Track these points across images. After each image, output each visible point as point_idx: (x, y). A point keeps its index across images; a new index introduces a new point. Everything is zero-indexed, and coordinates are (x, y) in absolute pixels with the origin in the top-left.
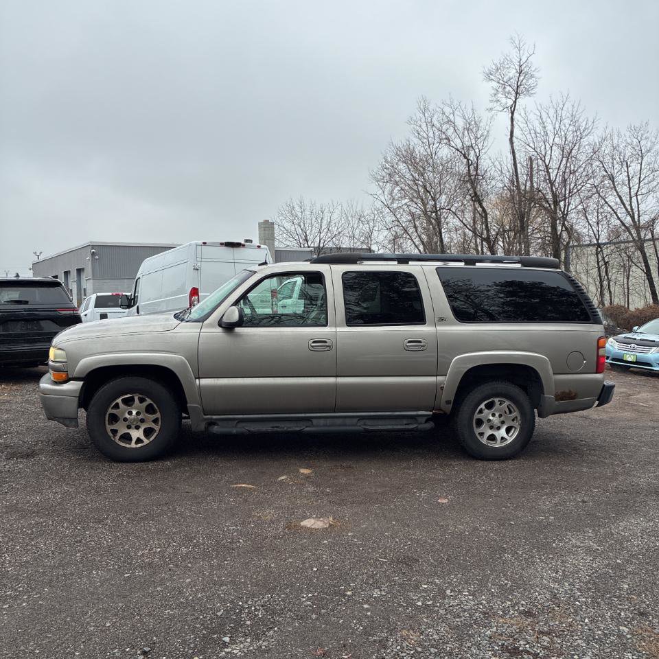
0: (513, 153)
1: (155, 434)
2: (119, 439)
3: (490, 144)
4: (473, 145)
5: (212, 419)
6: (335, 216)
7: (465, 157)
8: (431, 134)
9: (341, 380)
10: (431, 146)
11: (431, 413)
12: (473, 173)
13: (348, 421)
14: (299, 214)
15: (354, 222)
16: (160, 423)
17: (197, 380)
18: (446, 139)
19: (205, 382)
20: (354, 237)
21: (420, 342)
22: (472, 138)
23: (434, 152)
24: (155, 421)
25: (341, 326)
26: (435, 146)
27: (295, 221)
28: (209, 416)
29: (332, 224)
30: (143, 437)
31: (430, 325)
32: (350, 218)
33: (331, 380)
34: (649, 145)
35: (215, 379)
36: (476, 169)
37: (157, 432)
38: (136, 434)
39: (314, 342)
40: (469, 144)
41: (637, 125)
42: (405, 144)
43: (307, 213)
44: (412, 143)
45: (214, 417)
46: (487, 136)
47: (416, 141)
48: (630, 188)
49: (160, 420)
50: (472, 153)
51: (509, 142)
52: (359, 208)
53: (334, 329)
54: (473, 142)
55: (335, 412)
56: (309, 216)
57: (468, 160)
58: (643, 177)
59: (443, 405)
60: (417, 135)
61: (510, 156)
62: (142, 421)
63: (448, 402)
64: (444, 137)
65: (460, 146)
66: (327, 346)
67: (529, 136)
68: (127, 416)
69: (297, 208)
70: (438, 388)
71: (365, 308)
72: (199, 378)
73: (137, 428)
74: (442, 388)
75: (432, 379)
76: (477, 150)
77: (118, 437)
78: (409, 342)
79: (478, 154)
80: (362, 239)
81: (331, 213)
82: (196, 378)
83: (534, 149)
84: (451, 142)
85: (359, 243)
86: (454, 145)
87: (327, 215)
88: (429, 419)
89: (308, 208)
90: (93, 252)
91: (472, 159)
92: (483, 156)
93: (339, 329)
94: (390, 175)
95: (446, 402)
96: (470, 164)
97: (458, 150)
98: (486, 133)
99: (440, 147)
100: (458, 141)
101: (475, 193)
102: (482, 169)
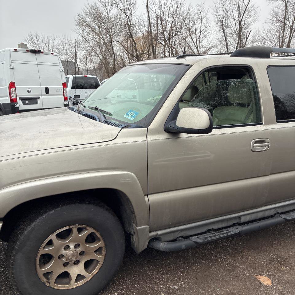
0: (148, 13)
1: (99, 266)
2: (55, 283)
3: (137, 8)
4: (129, 8)
5: (157, 235)
6: (56, 43)
7: (125, 14)
10: (107, 7)
12: (129, 23)
14: (36, 41)
15: (67, 46)
16: (104, 252)
17: (146, 197)
19: (153, 198)
20: (67, 55)
22: (128, 4)
23: (108, 11)
24: (98, 251)
26: (109, 7)
27: (34, 45)
28: (154, 233)
29: (55, 47)
30: (84, 273)
32: (64, 44)
34: (205, 14)
36: (131, 21)
37: (101, 262)
38: (75, 271)
40: (127, 7)
41: (200, 4)
43: (40, 41)
44: (97, 5)
46: (135, 4)
47: (100, 4)
48: (196, 35)
49: (104, 249)
50: (128, 12)
51: (146, 7)
52: (69, 40)
54: (129, 6)
56: (41, 43)
57: (127, 16)
58: (202, 30)
61: (147, 16)
62: (82, 253)
65: (122, 8)
67: (153, 6)
68: (64, 252)
69: (34, 38)
72: (148, 195)
73: (77, 263)
76: (131, 11)
77: (52, 281)
79: (131, 13)
80: (72, 56)
81: (53, 41)
82: (145, 195)
83: (156, 13)
84: (118, 6)
85: (70, 58)
86: (120, 7)
87: (51, 42)
89: (41, 38)
92: (134, 15)
96: (128, 18)
97: (121, 10)
98: (134, 2)
99: (112, 8)
100: (121, 5)
101: (131, 33)
102: (133, 21)
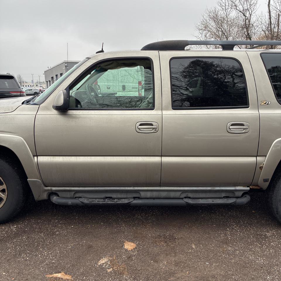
0: (270, 12)
1: (3, 203)
3: (257, 8)
4: (249, 9)
5: (51, 190)
7: (244, 15)
8: (227, 4)
9: (166, 159)
10: (227, 11)
11: (248, 188)
12: (247, 23)
13: (172, 195)
16: (6, 193)
17: (36, 158)
18: (235, 6)
19: (42, 159)
21: (242, 125)
22: (248, 5)
23: (228, 14)
25: (167, 109)
26: (229, 10)
28: (49, 188)
31: (253, 108)
33: (157, 159)
35: (52, 157)
36: (249, 22)
37: (5, 200)
39: (141, 125)
40: (247, 8)
42: (214, 10)
44: (217, 9)
45: (54, 189)
46: (256, 3)
47: (220, 8)
49: (6, 190)
50: (248, 13)
51: (267, 6)
53: (159, 112)
54: (249, 7)
55: (160, 186)
57: (245, 16)
59: (260, 182)
60: (220, 5)
61: (267, 14)
63: (265, 180)
64: (234, 5)
65: (241, 9)
66: (153, 129)
67: (277, 4)
70: (258, 167)
71: (191, 92)
72: (37, 156)
74: (261, 168)
75: (252, 159)
76: (250, 11)
78: (232, 125)
79: (251, 13)
82: (34, 156)
83: (280, 11)
84: (237, 8)
86: (239, 9)
88: (245, 193)
90: (66, 65)
91: (247, 16)
92: (253, 15)
93: (164, 112)
94: (205, 27)
95: (264, 180)
96: (246, 18)
97: (241, 12)
98: (255, 2)
99: (231, 11)
100: (241, 7)
101: (248, 34)
102: (252, 21)
